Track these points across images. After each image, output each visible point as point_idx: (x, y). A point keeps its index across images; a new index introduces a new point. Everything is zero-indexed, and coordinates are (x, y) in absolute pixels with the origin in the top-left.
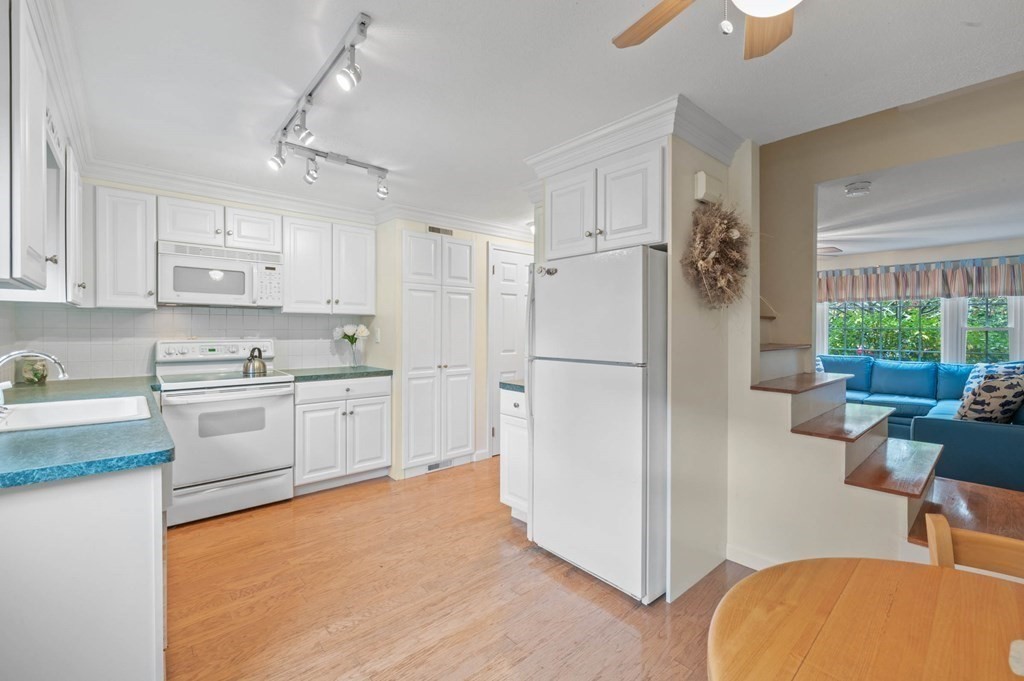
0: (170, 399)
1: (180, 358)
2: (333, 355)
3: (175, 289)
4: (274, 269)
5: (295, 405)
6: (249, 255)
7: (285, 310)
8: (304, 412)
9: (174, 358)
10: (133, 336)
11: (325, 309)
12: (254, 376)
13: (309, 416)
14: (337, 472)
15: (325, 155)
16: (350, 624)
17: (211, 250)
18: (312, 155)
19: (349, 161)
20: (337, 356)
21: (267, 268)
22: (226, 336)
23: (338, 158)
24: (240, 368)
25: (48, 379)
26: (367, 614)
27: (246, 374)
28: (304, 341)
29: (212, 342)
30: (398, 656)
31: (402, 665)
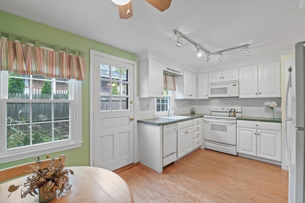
0: (205, 119)
1: (216, 110)
2: (266, 113)
3: (211, 94)
4: (236, 85)
5: (236, 127)
6: (228, 83)
7: (240, 97)
8: (240, 130)
9: (215, 110)
10: (208, 105)
11: (256, 96)
12: (231, 117)
13: (241, 131)
14: (253, 153)
15: (224, 51)
16: (198, 183)
17: (218, 83)
18: (220, 53)
19: (232, 49)
20: (268, 113)
21: (233, 85)
22: (228, 105)
23: (228, 50)
24: (228, 114)
25: (195, 113)
26: (204, 185)
27: (229, 116)
28: (253, 107)
29: (223, 107)
30: (194, 195)
31: (191, 197)
